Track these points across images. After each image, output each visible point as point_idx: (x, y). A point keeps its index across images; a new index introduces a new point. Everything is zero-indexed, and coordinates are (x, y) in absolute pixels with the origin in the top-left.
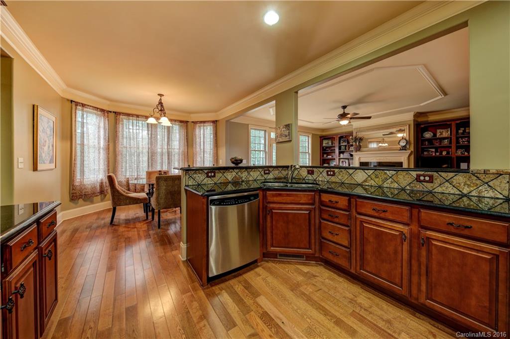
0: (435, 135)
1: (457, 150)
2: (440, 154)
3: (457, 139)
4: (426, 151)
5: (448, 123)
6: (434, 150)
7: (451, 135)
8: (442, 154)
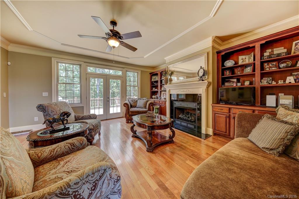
0: (236, 63)
1: (261, 78)
2: (242, 85)
3: (262, 63)
4: (227, 81)
5: (251, 45)
6: (235, 80)
7: (254, 60)
8: (244, 85)
